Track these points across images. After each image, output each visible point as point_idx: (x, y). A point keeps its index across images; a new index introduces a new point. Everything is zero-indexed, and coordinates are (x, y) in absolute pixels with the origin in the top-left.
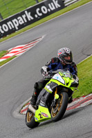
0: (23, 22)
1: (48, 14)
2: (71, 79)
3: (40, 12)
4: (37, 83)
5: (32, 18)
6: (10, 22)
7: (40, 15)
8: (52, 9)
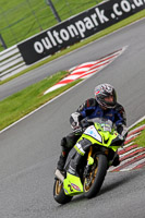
0: (92, 26)
1: (132, 12)
2: (111, 133)
3: (119, 9)
4: (64, 139)
5: (107, 20)
6: (72, 26)
7: (120, 13)
8: (138, 5)
